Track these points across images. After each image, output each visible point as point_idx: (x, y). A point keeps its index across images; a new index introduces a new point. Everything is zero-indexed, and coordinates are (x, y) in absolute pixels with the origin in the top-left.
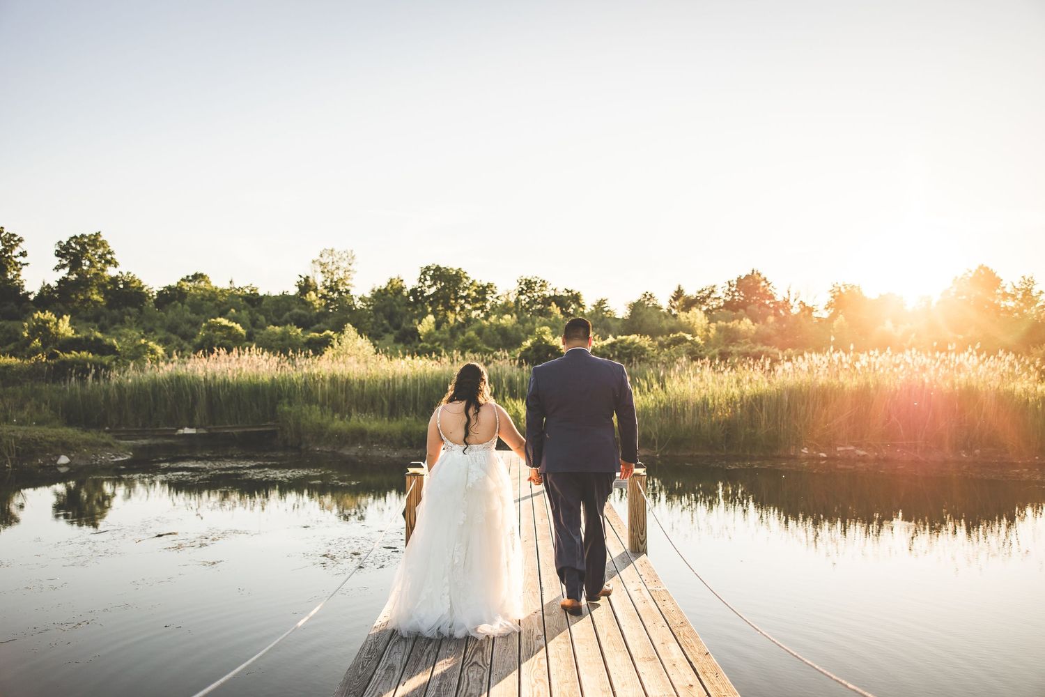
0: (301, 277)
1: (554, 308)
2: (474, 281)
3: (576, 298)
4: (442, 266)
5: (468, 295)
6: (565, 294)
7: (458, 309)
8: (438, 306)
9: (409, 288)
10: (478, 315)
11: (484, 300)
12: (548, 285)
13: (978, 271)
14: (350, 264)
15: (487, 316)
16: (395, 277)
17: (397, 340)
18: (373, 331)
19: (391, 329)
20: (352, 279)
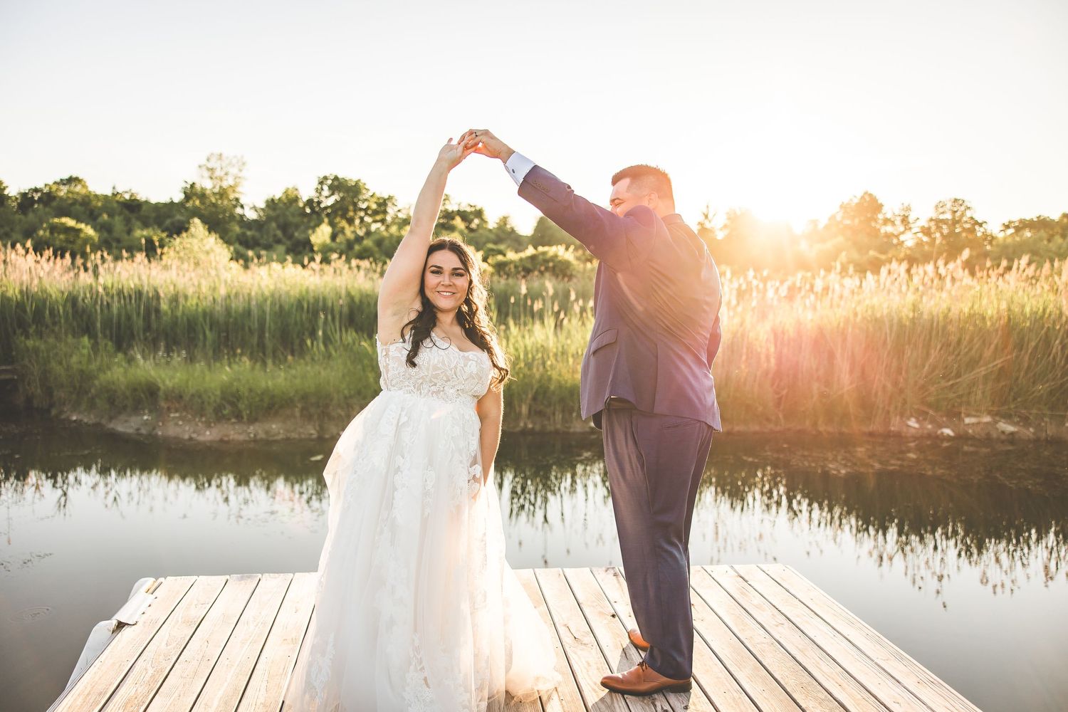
0: (188, 183)
1: (458, 222)
2: (374, 194)
3: (479, 214)
4: (340, 176)
5: (368, 208)
6: (469, 209)
7: (357, 222)
8: (335, 218)
9: (305, 199)
10: (378, 228)
11: (385, 212)
12: (450, 199)
13: (863, 198)
14: (241, 170)
15: (388, 227)
16: (291, 187)
17: (288, 252)
18: (263, 241)
19: (284, 240)
20: (242, 186)
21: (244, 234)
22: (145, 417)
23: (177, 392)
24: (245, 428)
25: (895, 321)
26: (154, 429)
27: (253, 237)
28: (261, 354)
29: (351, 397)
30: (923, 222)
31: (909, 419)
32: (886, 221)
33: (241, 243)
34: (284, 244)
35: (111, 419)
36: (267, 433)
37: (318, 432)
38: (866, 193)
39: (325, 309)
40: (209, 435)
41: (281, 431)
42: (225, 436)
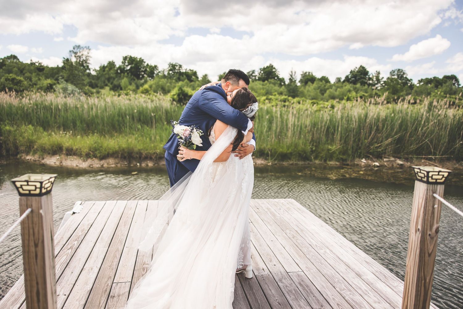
0: (64, 58)
2: (148, 64)
3: (195, 74)
4: (132, 56)
5: (146, 70)
6: (190, 72)
7: (141, 77)
9: (117, 66)
11: (153, 73)
12: (182, 67)
13: (360, 68)
14: (88, 53)
16: (111, 61)
18: (99, 85)
20: (90, 60)
21: (91, 82)
22: (58, 158)
24: (99, 162)
26: (61, 162)
27: (95, 83)
28: (103, 133)
29: (141, 149)
30: (385, 79)
31: (362, 159)
32: (370, 79)
33: (90, 86)
34: (109, 86)
35: (43, 159)
37: (128, 163)
38: (361, 66)
39: (129, 114)
40: (84, 165)
41: (113, 163)
42: (91, 165)
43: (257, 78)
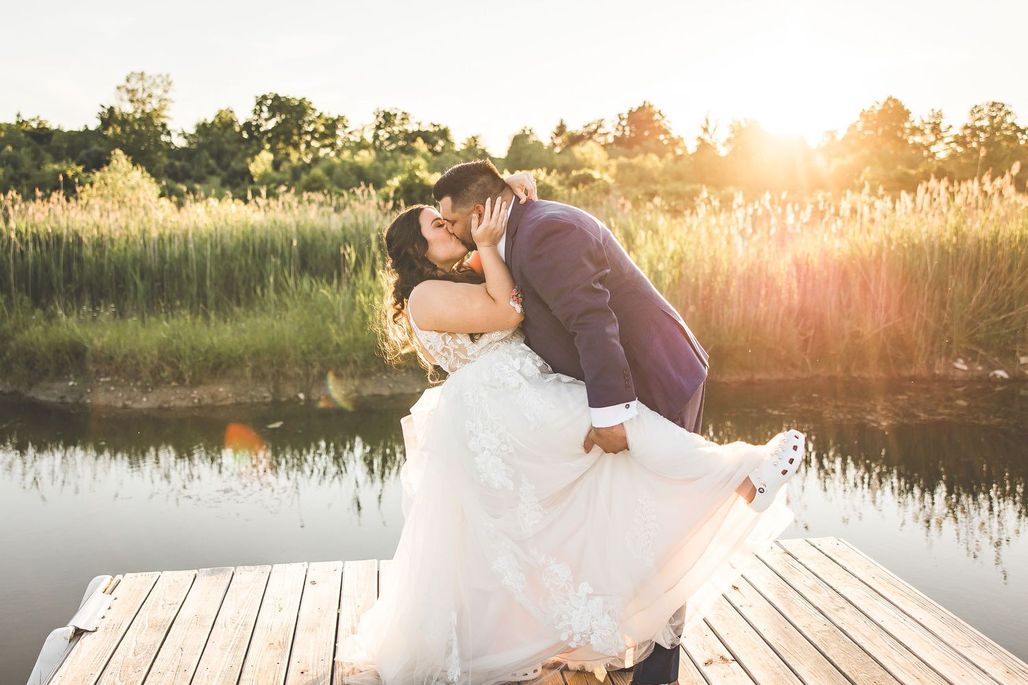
0: (104, 107)
1: (420, 144)
2: (321, 114)
3: (444, 134)
4: (281, 95)
5: (315, 131)
6: (431, 129)
7: (303, 147)
8: (277, 143)
9: (242, 122)
10: (328, 154)
11: (334, 135)
12: (410, 118)
13: (886, 104)
14: (166, 91)
15: (339, 153)
16: (224, 108)
17: (224, 184)
18: (193, 173)
19: (218, 170)
20: (169, 110)
21: (172, 166)
22: (71, 383)
23: (107, 352)
24: (188, 392)
25: (937, 246)
26: (81, 396)
27: (183, 168)
28: (201, 306)
29: (310, 352)
30: (957, 130)
31: (955, 360)
32: (915, 130)
33: (171, 176)
34: (218, 175)
35: (31, 385)
36: (213, 397)
37: (273, 394)
38: (889, 99)
39: (274, 251)
40: (146, 402)
41: (230, 395)
42: (165, 402)
43: (611, 140)
